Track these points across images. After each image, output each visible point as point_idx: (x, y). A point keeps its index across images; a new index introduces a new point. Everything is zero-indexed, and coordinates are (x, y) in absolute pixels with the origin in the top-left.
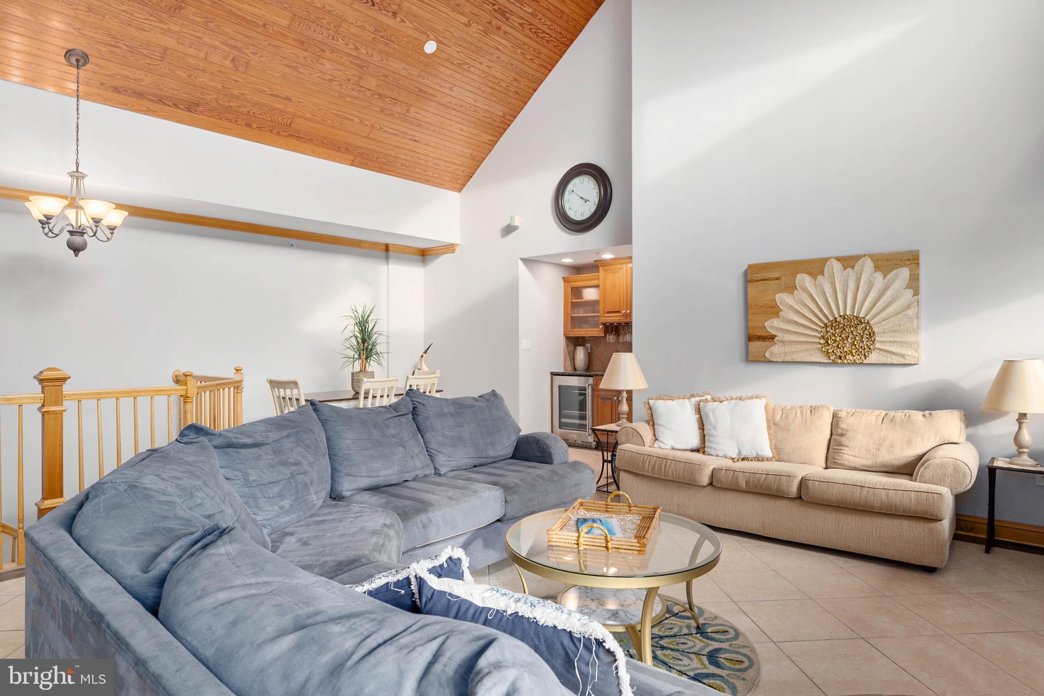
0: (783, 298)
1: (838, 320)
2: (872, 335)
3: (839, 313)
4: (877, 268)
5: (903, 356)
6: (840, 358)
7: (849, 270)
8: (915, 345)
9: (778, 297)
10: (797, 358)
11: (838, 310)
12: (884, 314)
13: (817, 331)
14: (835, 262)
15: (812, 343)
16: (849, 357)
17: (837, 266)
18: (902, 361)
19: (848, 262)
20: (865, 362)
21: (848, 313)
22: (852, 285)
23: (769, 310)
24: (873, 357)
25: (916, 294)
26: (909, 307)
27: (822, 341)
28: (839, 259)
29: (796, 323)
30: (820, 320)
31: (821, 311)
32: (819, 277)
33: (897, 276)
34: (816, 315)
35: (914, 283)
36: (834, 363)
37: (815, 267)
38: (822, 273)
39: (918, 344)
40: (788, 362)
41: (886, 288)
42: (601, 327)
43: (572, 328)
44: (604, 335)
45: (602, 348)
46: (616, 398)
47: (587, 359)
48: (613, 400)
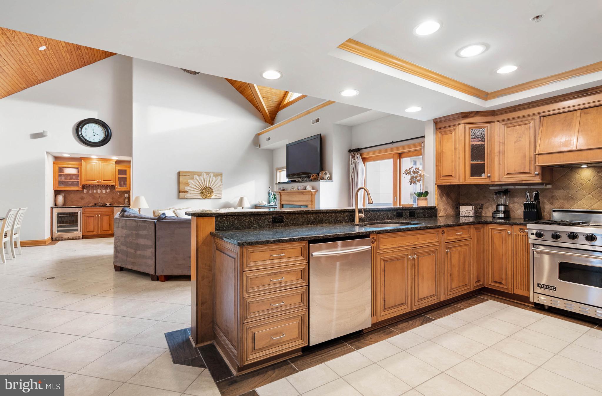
0: (190, 181)
1: (205, 187)
2: (213, 192)
3: (205, 186)
4: (214, 176)
5: (219, 197)
6: (205, 197)
7: (208, 175)
8: (221, 194)
9: (189, 181)
10: (194, 197)
11: (205, 185)
12: (215, 187)
13: (199, 190)
14: (204, 173)
15: (198, 193)
16: (207, 197)
17: (205, 174)
18: (219, 198)
19: (208, 173)
20: (211, 198)
21: (207, 186)
22: (208, 179)
23: (186, 184)
24: (213, 197)
25: (222, 183)
26: (220, 185)
27: (201, 193)
28: (205, 173)
29: (194, 188)
30: (200, 187)
31: (201, 185)
32: (200, 177)
33: (218, 178)
34: (199, 186)
35: (221, 180)
36: (204, 198)
37: (199, 174)
38: (201, 175)
39: (222, 194)
40: (191, 199)
41: (216, 181)
42: (81, 186)
43: (59, 186)
44: (82, 190)
45: (72, 195)
46: (97, 216)
47: (64, 201)
48: (95, 217)
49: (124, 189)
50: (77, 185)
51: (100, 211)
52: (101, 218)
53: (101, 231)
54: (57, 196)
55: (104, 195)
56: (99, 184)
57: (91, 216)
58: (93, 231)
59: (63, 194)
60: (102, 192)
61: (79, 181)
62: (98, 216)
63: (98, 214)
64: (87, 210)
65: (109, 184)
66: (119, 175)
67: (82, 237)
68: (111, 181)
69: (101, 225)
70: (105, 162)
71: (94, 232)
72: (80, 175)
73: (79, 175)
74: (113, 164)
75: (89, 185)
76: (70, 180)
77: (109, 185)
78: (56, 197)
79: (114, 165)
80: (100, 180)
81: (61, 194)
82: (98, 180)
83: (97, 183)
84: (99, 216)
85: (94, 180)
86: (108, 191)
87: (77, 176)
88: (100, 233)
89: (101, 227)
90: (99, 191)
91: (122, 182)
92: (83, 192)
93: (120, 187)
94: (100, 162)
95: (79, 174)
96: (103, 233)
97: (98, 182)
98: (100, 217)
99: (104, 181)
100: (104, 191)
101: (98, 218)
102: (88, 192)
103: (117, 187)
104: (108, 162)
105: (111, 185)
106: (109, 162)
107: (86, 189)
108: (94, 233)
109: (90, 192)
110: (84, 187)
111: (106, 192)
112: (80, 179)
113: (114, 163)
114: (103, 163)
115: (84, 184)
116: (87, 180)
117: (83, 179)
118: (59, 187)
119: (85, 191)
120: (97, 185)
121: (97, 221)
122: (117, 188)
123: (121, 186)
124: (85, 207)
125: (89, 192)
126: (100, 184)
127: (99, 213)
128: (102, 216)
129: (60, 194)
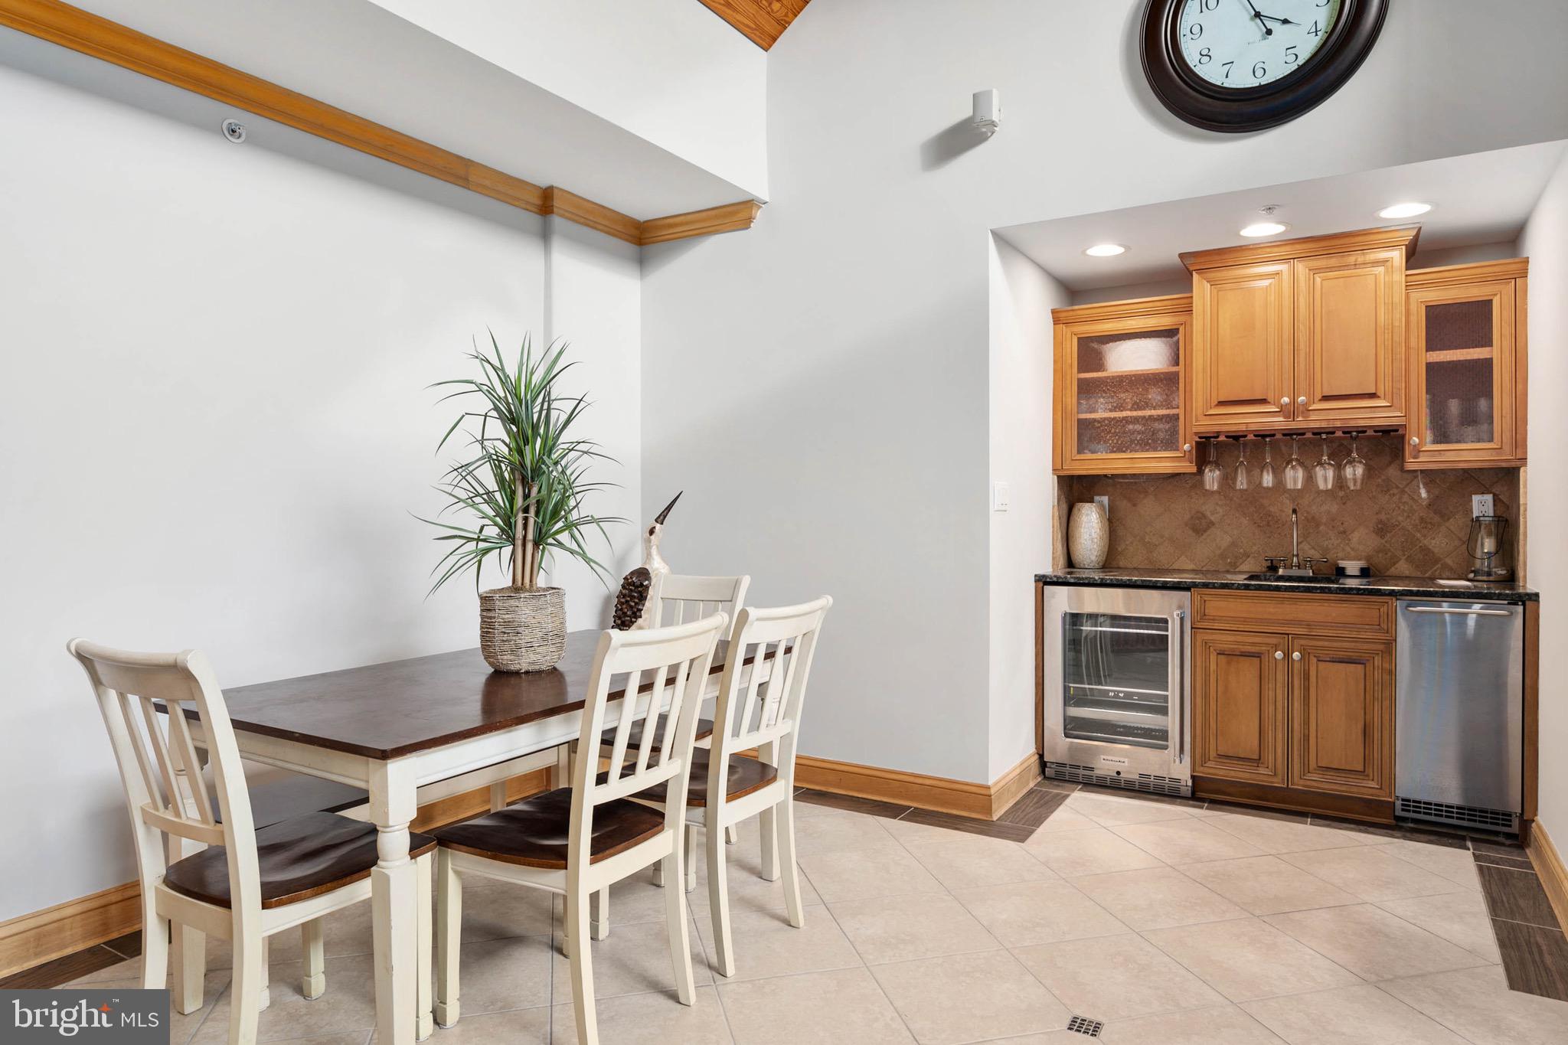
42: (1186, 447)
43: (1079, 452)
44: (1194, 470)
45: (1149, 507)
46: (1279, 655)
47: (1106, 537)
48: (1265, 658)
49: (1468, 453)
50: (1171, 443)
51: (1299, 623)
52: (1306, 677)
53: (1306, 769)
54: (1075, 510)
55: (1325, 508)
56: (1293, 425)
57: (1244, 655)
58: (1258, 761)
59: (1105, 499)
60: (1310, 479)
61: (1180, 412)
62: (1288, 655)
63: (1288, 641)
64: (1222, 606)
65: (1362, 423)
66: (1430, 348)
67: (1190, 783)
68: (1373, 396)
69: (1306, 723)
70: (1333, 261)
71: (1262, 771)
72: (1182, 375)
73: (1177, 374)
74: (1390, 271)
75: (1236, 437)
76: (1140, 413)
77: (1362, 431)
78: (1071, 518)
79: (1399, 276)
80: (1302, 399)
81: (1097, 498)
82: (1286, 400)
83: (1279, 422)
84: (1296, 655)
85: (1263, 401)
86: (1355, 472)
87: (1167, 381)
88: (1298, 784)
89: (1306, 738)
90: (1294, 477)
91: (1454, 406)
92: (1202, 483)
93: (1436, 441)
94: (1301, 267)
95: (1180, 368)
96: (1317, 782)
97: (1290, 411)
98: (1297, 666)
99: (1326, 398)
100: (1325, 477)
101: (1290, 672)
102: (1228, 481)
103: (1416, 440)
104: (1351, 259)
105: (1378, 430)
106: (1360, 259)
107: (1217, 464)
108: (1262, 776)
109: (1242, 482)
110: (1208, 449)
111: (1340, 482)
112: (1182, 405)
113: (1398, 256)
114: (1316, 271)
115: (1202, 429)
116: (1221, 403)
117: (1198, 402)
118: (1082, 457)
119: (1212, 478)
120: (1279, 436)
121: (1279, 692)
122: (1417, 451)
123: (1442, 435)
124: (1206, 585)
125: (1232, 487)
126: (1299, 423)
127: (1297, 636)
128: (1314, 660)
129: (1091, 501)
